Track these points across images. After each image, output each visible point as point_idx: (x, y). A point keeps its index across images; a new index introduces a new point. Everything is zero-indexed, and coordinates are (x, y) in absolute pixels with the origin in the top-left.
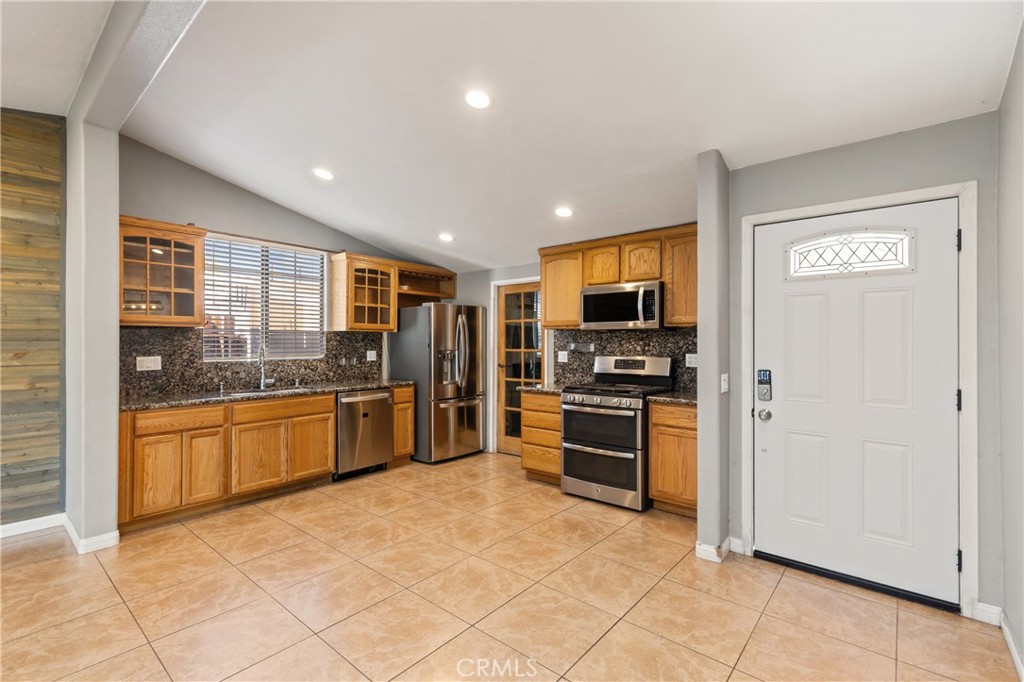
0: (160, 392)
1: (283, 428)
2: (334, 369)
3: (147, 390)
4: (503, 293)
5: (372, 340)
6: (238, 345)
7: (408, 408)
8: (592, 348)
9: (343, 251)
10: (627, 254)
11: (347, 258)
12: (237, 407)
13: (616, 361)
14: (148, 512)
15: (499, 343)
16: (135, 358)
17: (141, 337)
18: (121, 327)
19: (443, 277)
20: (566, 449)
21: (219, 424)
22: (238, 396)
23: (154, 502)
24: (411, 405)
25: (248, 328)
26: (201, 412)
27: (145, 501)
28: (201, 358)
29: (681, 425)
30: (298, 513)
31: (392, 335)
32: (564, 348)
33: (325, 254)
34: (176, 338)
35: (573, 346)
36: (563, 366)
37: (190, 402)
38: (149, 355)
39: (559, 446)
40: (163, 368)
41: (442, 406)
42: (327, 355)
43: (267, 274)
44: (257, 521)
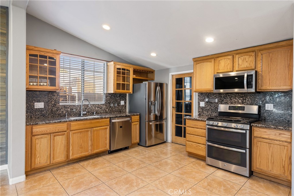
0: (43, 117)
1: (89, 132)
2: (108, 108)
3: (38, 116)
4: (175, 78)
5: (123, 97)
6: (73, 98)
7: (137, 124)
8: (216, 100)
9: (112, 61)
10: (237, 59)
11: (114, 64)
12: (72, 123)
13: (229, 106)
14: (37, 167)
15: (172, 98)
16: (34, 103)
17: (36, 95)
18: (27, 91)
19: (150, 72)
20: (208, 145)
21: (65, 130)
22: (73, 119)
23: (39, 163)
24: (138, 123)
25: (77, 91)
26: (58, 126)
27: (36, 162)
28: (59, 103)
29: (271, 138)
30: (96, 169)
31: (130, 94)
32: (203, 101)
33: (105, 62)
34: (49, 95)
35: (207, 100)
36: (202, 108)
37: (54, 121)
38: (39, 102)
39: (205, 144)
40: (44, 107)
41: (151, 123)
42: (106, 103)
43: (84, 70)
44: (79, 172)
